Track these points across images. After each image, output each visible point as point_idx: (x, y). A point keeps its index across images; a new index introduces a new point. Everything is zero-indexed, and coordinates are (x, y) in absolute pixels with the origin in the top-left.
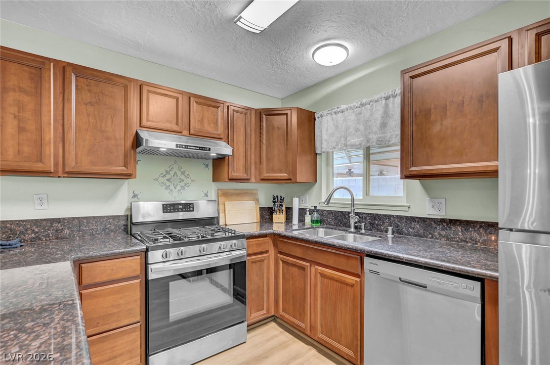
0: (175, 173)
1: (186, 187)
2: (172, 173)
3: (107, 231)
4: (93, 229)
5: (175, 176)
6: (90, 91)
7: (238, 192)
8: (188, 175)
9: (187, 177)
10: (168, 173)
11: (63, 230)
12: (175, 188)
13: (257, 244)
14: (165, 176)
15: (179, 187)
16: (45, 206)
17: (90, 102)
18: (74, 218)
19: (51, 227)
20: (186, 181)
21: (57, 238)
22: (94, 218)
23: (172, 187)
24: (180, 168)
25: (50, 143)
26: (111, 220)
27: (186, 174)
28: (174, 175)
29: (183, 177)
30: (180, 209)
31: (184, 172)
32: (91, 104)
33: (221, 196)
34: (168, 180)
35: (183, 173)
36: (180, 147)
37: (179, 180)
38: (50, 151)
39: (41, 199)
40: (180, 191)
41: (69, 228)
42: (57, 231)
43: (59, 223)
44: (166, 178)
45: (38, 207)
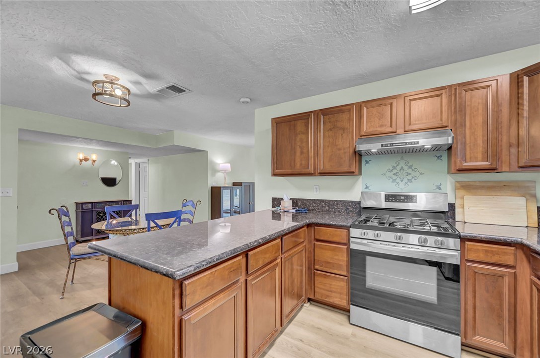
0: (402, 167)
1: (413, 180)
2: (398, 168)
3: (348, 211)
4: (340, 208)
5: (402, 171)
6: (330, 122)
7: (489, 184)
8: (415, 168)
9: (415, 170)
10: (394, 168)
11: (325, 206)
12: (402, 181)
14: (392, 171)
15: (405, 180)
16: (318, 193)
17: (330, 129)
18: (330, 200)
19: (320, 204)
20: (413, 174)
21: (322, 211)
22: (341, 201)
23: (398, 180)
24: (407, 163)
25: (312, 158)
26: (350, 204)
27: (413, 168)
28: (400, 170)
29: (410, 171)
30: (402, 199)
31: (412, 166)
32: (331, 129)
33: (458, 189)
34: (394, 174)
35: (410, 167)
36: (385, 146)
37: (406, 174)
38: (312, 161)
39: (316, 188)
40: (406, 183)
41: (328, 206)
42: (322, 207)
43: (323, 202)
44: (393, 173)
45: (315, 193)
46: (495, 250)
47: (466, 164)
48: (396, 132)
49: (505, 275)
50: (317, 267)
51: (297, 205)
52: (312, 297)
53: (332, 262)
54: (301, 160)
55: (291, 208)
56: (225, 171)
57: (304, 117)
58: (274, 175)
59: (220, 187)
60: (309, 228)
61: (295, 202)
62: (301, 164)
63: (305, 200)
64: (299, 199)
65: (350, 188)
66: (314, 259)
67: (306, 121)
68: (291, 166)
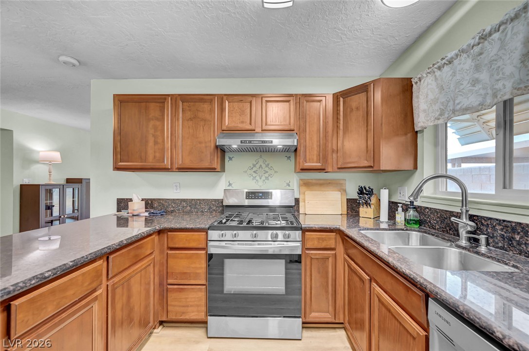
0: (261, 166)
1: (269, 178)
2: (258, 166)
3: (211, 210)
4: (202, 208)
5: (261, 169)
6: (190, 110)
7: (321, 182)
8: (271, 167)
9: (270, 169)
10: (254, 166)
11: (186, 207)
12: (260, 179)
13: (319, 239)
14: (252, 168)
15: (263, 178)
16: (178, 191)
17: (190, 118)
18: (192, 199)
19: (181, 204)
20: (270, 172)
21: (183, 212)
22: (204, 200)
23: (258, 178)
24: (264, 161)
25: (168, 149)
26: (214, 203)
27: (270, 166)
28: (259, 168)
29: (267, 169)
30: (260, 196)
31: (268, 164)
32: (191, 119)
33: (302, 186)
34: (254, 172)
35: (267, 166)
36: (244, 143)
37: (264, 172)
38: (168, 155)
39: (176, 186)
40: (264, 181)
41: (190, 206)
42: (183, 207)
43: (184, 202)
44: (253, 170)
45: (175, 191)
46: (323, 237)
47: (306, 164)
48: (255, 130)
49: (330, 257)
50: (170, 281)
51: (152, 207)
53: (188, 271)
54: (155, 152)
55: (144, 210)
56: (50, 162)
57: (160, 100)
58: (117, 168)
59: (39, 185)
60: (161, 235)
61: (149, 204)
62: (155, 157)
63: (163, 200)
64: (154, 199)
65: (214, 185)
66: (167, 273)
67: (161, 105)
68: (141, 158)
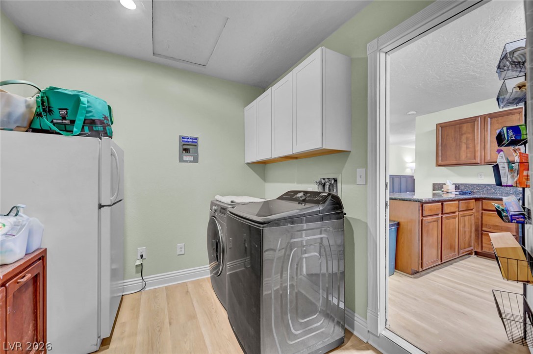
4: (507, 191)
6: (498, 123)
11: (490, 190)
16: (482, 179)
19: (485, 188)
21: (487, 193)
25: (478, 151)
38: (478, 154)
39: (480, 176)
41: (493, 190)
42: (487, 190)
43: (489, 186)
45: (479, 179)
50: (484, 229)
51: (458, 189)
52: (479, 250)
53: (500, 225)
54: (466, 153)
55: (454, 190)
57: (472, 120)
58: (438, 165)
60: (477, 201)
61: (457, 187)
62: (467, 156)
63: (469, 184)
64: (461, 184)
66: (482, 224)
67: (472, 124)
68: (456, 158)
